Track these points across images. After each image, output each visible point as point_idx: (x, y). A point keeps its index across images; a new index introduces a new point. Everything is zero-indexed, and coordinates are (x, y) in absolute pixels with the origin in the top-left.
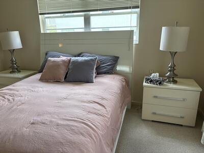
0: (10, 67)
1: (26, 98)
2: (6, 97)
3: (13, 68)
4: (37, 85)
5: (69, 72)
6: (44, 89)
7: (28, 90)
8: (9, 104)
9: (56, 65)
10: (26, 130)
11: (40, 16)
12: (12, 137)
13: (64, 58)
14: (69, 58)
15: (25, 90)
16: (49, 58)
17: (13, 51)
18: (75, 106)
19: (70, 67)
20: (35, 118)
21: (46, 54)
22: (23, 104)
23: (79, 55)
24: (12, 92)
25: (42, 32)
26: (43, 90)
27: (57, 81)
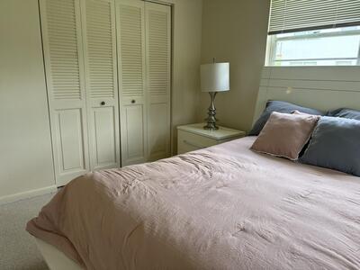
0: (206, 120)
1: (230, 177)
2: (200, 166)
3: (209, 121)
4: (245, 156)
5: (312, 143)
6: (261, 168)
7: (232, 163)
8: (204, 180)
9: (287, 127)
10: (233, 239)
11: (269, 37)
12: (209, 243)
13: (304, 116)
14: (315, 117)
15: (227, 161)
16: (274, 113)
17: (214, 95)
18: (329, 222)
19: (315, 134)
20: (247, 221)
21: (268, 105)
22: (225, 186)
23: (335, 113)
24: (208, 160)
25: (266, 64)
26: (258, 170)
27: (283, 157)
